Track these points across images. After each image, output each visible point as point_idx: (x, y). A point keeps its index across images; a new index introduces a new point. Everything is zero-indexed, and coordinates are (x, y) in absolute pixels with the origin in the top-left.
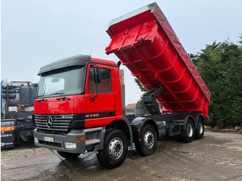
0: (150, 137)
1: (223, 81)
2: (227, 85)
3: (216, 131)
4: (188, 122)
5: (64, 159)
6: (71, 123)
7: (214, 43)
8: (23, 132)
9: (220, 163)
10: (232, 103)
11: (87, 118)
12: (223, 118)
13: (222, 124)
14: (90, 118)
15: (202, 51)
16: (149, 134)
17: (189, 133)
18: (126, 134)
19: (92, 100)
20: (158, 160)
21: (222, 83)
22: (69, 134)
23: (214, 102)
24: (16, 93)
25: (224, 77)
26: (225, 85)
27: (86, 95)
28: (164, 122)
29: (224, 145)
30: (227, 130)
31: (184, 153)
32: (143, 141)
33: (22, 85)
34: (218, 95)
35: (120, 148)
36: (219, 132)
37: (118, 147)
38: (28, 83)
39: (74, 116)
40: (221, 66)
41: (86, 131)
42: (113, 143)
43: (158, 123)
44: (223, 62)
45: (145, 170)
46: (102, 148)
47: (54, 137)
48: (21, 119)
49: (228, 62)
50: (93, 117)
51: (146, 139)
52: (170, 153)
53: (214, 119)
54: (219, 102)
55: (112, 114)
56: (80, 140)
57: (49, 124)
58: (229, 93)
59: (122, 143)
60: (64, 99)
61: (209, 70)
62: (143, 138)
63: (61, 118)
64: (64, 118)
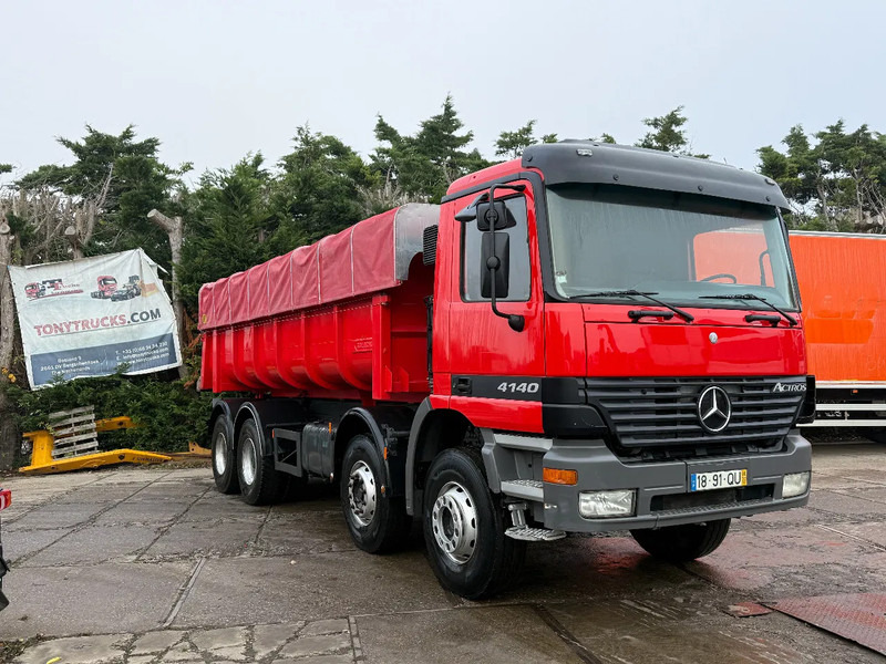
63: (766, 391)
64: (781, 389)
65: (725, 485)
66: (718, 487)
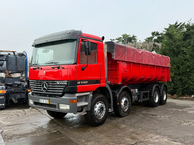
0: (126, 102)
1: (184, 57)
2: (187, 60)
3: (175, 99)
4: (155, 90)
5: (53, 118)
6: (65, 88)
7: (176, 23)
8: (13, 95)
9: (185, 124)
10: (191, 75)
11: (79, 85)
12: (182, 87)
13: (181, 93)
14: (80, 84)
15: (166, 29)
16: (125, 99)
17: (155, 99)
18: (108, 98)
19: (83, 70)
20: (133, 121)
21: (182, 58)
22: (63, 97)
23: (175, 74)
24: (3, 60)
25: (185, 53)
26: (185, 60)
27: (78, 65)
28: (137, 90)
29: (185, 110)
30: (185, 97)
31: (153, 115)
32: (120, 105)
33: (9, 54)
34: (178, 68)
35: (103, 110)
36: (178, 99)
37: (101, 109)
38: (14, 52)
39: (68, 83)
40: (183, 44)
41: (77, 95)
42: (98, 106)
43: (132, 90)
44: (184, 40)
45: (124, 128)
46: (89, 109)
47: (49, 100)
48: (10, 84)
49: (189, 41)
50: (83, 84)
51: (123, 104)
52: (142, 115)
53: (174, 89)
54: (179, 74)
55: (97, 82)
56: (73, 102)
57: (44, 89)
58: (189, 67)
59: (104, 106)
60: (59, 68)
61: (173, 47)
62: (120, 102)
63: (55, 84)
64: (58, 83)
65: (45, 103)
66: (43, 103)
